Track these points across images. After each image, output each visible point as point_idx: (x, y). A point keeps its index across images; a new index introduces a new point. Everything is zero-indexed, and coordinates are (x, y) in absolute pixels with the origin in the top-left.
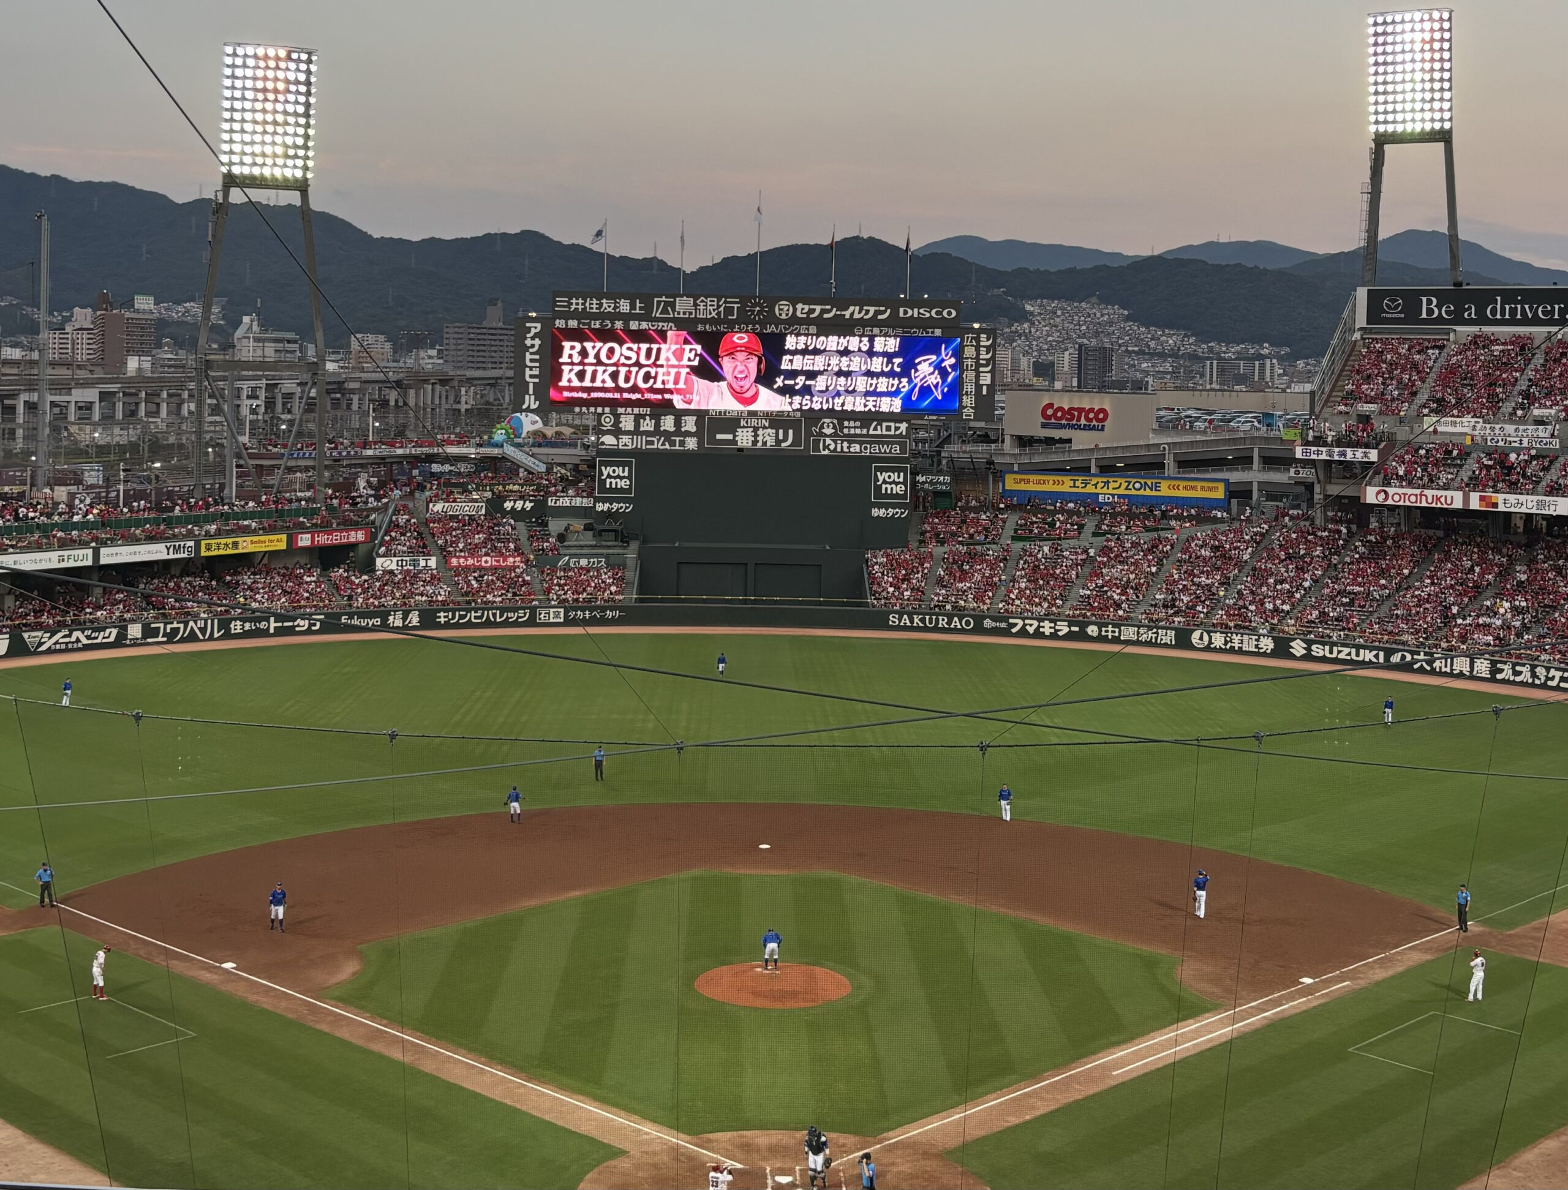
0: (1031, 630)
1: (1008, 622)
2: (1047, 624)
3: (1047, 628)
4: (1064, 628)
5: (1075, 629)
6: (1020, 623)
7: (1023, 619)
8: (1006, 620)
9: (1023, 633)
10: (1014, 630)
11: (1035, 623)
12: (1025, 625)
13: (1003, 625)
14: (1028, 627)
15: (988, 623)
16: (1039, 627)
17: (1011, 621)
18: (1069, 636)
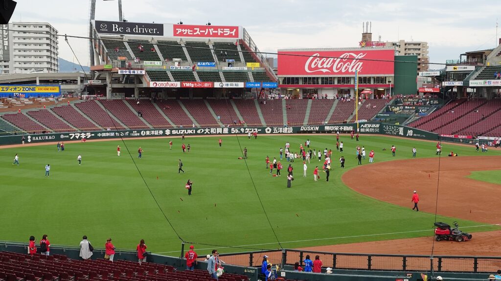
0: (77, 137)
1: (69, 135)
2: (83, 134)
3: (83, 136)
4: (89, 135)
5: (93, 135)
6: (73, 135)
7: (74, 133)
8: (68, 134)
9: (75, 139)
10: (71, 138)
11: (79, 134)
12: (75, 136)
13: (67, 136)
14: (76, 136)
15: (62, 136)
16: (80, 136)
17: (70, 134)
18: (91, 138)
